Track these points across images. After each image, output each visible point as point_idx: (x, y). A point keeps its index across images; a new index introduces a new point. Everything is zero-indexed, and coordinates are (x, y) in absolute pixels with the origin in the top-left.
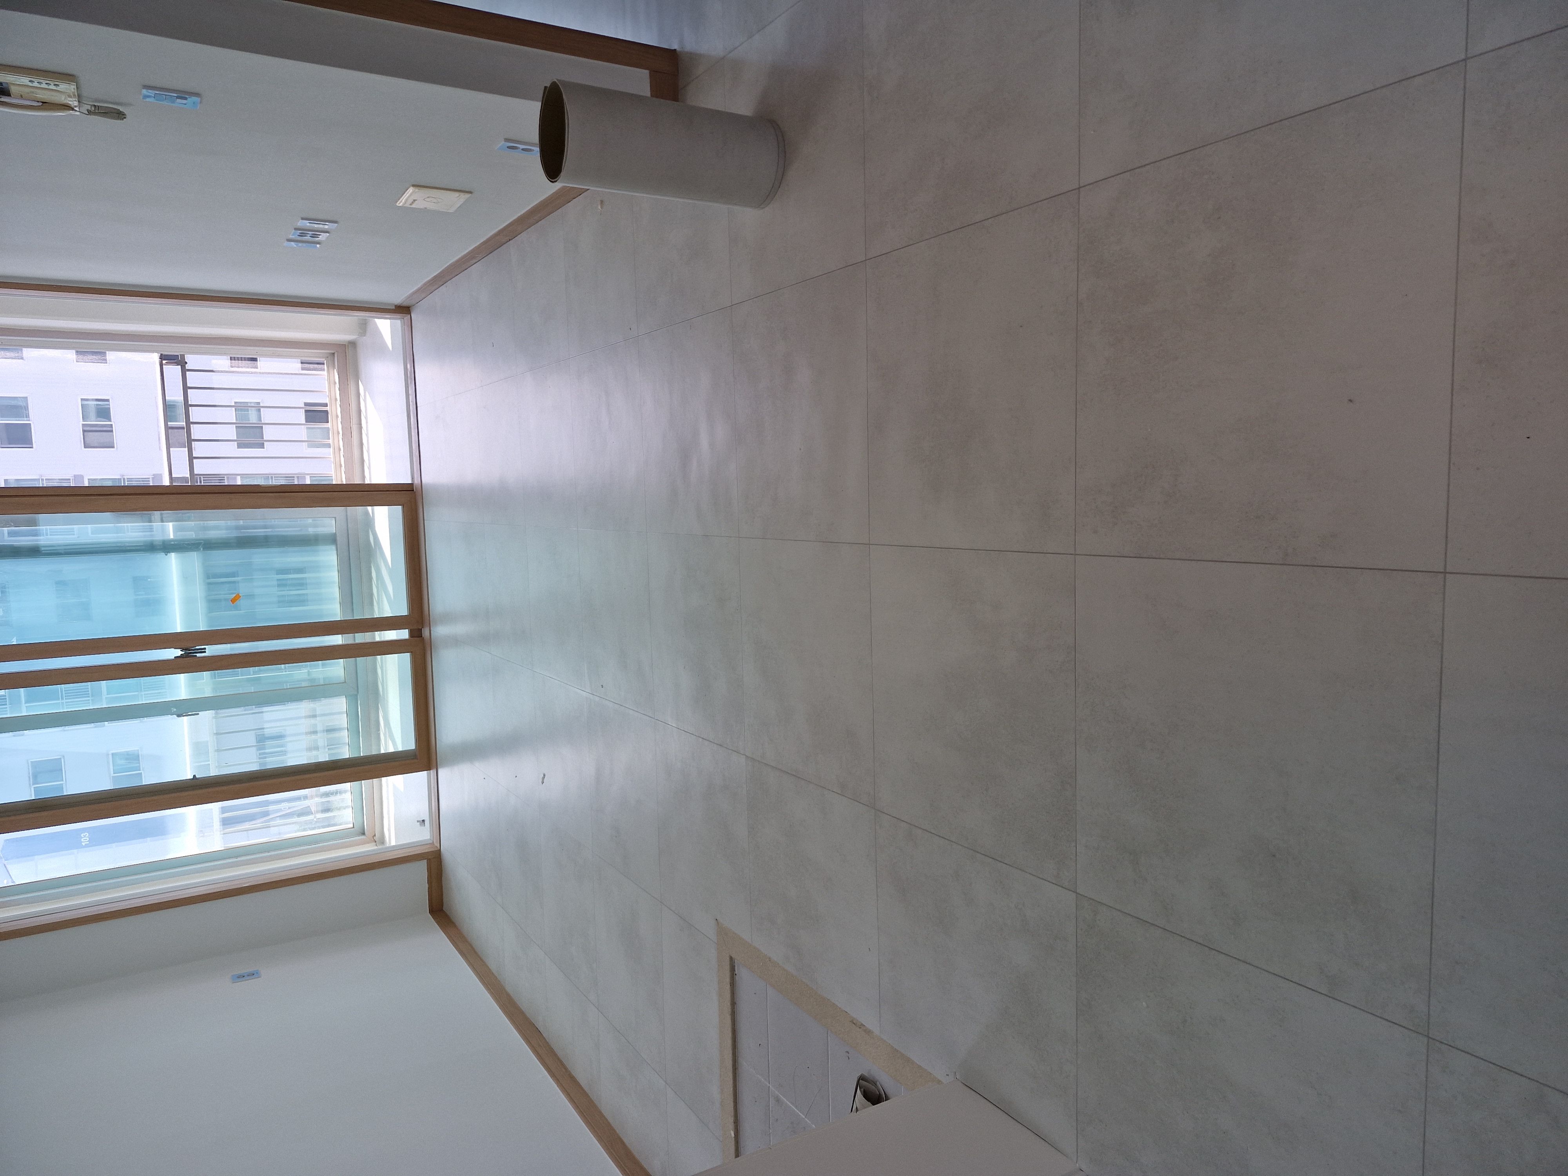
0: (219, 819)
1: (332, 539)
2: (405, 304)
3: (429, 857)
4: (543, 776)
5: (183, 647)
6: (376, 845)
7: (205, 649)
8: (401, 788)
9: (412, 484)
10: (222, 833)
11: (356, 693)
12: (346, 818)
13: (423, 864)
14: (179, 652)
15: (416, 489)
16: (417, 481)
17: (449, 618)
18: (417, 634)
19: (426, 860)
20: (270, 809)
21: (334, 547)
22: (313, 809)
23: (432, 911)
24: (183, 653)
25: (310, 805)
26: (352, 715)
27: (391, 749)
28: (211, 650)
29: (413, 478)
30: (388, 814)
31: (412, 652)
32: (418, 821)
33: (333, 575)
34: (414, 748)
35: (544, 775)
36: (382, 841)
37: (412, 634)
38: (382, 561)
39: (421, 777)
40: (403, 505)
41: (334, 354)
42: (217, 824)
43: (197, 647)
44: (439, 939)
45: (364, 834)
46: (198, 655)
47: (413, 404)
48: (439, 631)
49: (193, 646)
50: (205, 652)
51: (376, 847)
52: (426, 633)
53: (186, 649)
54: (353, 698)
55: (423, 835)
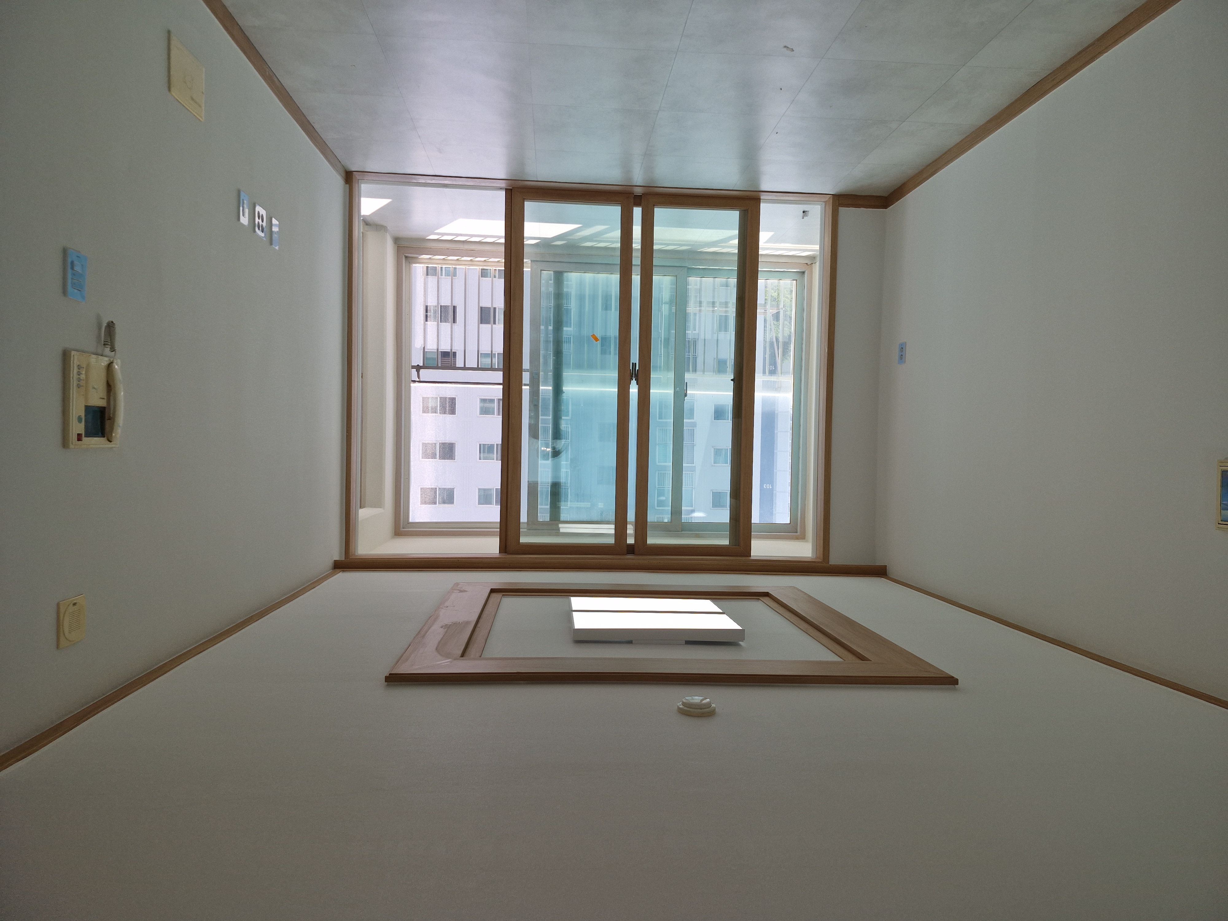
0: (769, 377)
1: (559, 277)
2: (343, 174)
3: (837, 204)
4: (785, 49)
5: (629, 379)
6: (815, 263)
7: (633, 363)
8: (770, 234)
9: (506, 190)
10: (780, 375)
11: (686, 269)
12: (788, 285)
13: (843, 210)
14: (634, 382)
15: (510, 187)
16: (503, 184)
17: (626, 165)
18: (638, 200)
19: (839, 208)
20: (769, 340)
21: (565, 274)
22: (775, 311)
23: (886, 207)
24: (634, 379)
25: (771, 315)
26: (704, 273)
27: (736, 242)
28: (635, 357)
29: (501, 189)
30: (791, 250)
31: (654, 205)
32: (803, 218)
33: (588, 276)
34: (738, 212)
35: (785, 47)
36: (813, 258)
37: (637, 205)
38: (578, 234)
39: (764, 208)
40: (524, 199)
41: (406, 257)
42: (773, 378)
43: (631, 368)
44: (912, 198)
45: (803, 273)
46: (637, 368)
47: (434, 179)
48: (638, 178)
49: (629, 372)
50: (635, 364)
51: (818, 264)
52: (638, 191)
53: (632, 376)
54: (691, 271)
55: (817, 211)
